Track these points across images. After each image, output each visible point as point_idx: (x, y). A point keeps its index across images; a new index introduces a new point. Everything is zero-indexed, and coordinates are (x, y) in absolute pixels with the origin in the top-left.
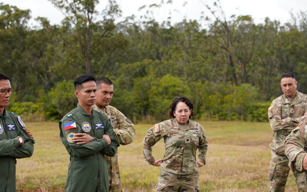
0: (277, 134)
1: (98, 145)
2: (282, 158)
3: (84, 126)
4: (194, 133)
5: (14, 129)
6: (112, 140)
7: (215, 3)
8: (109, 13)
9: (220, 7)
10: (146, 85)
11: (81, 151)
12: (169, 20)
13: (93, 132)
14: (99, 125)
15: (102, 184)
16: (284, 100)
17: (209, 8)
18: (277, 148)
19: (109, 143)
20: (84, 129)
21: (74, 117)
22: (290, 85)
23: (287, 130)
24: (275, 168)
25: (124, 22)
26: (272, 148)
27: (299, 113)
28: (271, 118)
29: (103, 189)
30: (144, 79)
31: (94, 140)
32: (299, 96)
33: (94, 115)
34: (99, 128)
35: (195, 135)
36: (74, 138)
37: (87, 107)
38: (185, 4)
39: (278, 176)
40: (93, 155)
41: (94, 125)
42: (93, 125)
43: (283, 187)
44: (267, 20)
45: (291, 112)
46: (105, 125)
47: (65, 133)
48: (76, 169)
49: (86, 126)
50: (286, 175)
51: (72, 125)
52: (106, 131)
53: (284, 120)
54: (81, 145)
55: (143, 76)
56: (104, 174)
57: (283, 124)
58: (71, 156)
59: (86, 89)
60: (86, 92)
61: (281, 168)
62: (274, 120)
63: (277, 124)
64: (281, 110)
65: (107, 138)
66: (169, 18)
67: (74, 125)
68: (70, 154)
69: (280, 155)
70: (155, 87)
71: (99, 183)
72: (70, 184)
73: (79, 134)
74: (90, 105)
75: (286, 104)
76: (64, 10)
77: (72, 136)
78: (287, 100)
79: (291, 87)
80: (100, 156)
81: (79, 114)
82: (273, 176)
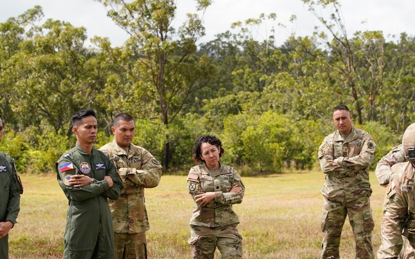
0: (329, 176)
1: (97, 187)
2: (334, 204)
3: (83, 167)
4: (226, 179)
5: (5, 170)
6: (114, 182)
7: (333, 15)
8: (189, 31)
9: (339, 20)
10: (240, 125)
11: (79, 195)
12: (272, 40)
13: (93, 174)
14: (100, 165)
15: (104, 230)
16: (337, 137)
17: (325, 22)
18: (328, 193)
19: (111, 185)
20: (82, 171)
21: (72, 158)
22: (343, 118)
23: (338, 171)
24: (327, 217)
25: (214, 41)
26: (323, 193)
27: (354, 152)
28: (321, 158)
29: (106, 236)
30: (237, 117)
31: (93, 182)
32: (355, 132)
33: (94, 154)
34: (101, 169)
35: (227, 181)
36: (71, 180)
37: (86, 145)
38: (293, 18)
39: (331, 226)
40: (93, 198)
41: (95, 165)
42: (92, 165)
43: (337, 239)
44: (404, 36)
45: (344, 150)
46: (107, 165)
47: (62, 175)
48: (75, 214)
49: (85, 166)
50: (341, 224)
51: (68, 166)
52: (107, 172)
53: (336, 160)
54: (78, 187)
55: (236, 113)
56: (107, 219)
57: (334, 164)
58: (70, 200)
59: (86, 125)
60: (86, 127)
61: (334, 217)
62: (324, 160)
63: (328, 164)
64: (333, 149)
65: (109, 180)
66: (272, 37)
67: (71, 166)
68: (68, 198)
69: (333, 202)
70: (252, 127)
71: (101, 229)
72: (68, 231)
73: (76, 176)
74: (90, 143)
75: (338, 142)
76: (129, 28)
77: (69, 178)
78: (340, 136)
79: (345, 121)
80: (102, 200)
81: (77, 154)
82: (325, 226)
